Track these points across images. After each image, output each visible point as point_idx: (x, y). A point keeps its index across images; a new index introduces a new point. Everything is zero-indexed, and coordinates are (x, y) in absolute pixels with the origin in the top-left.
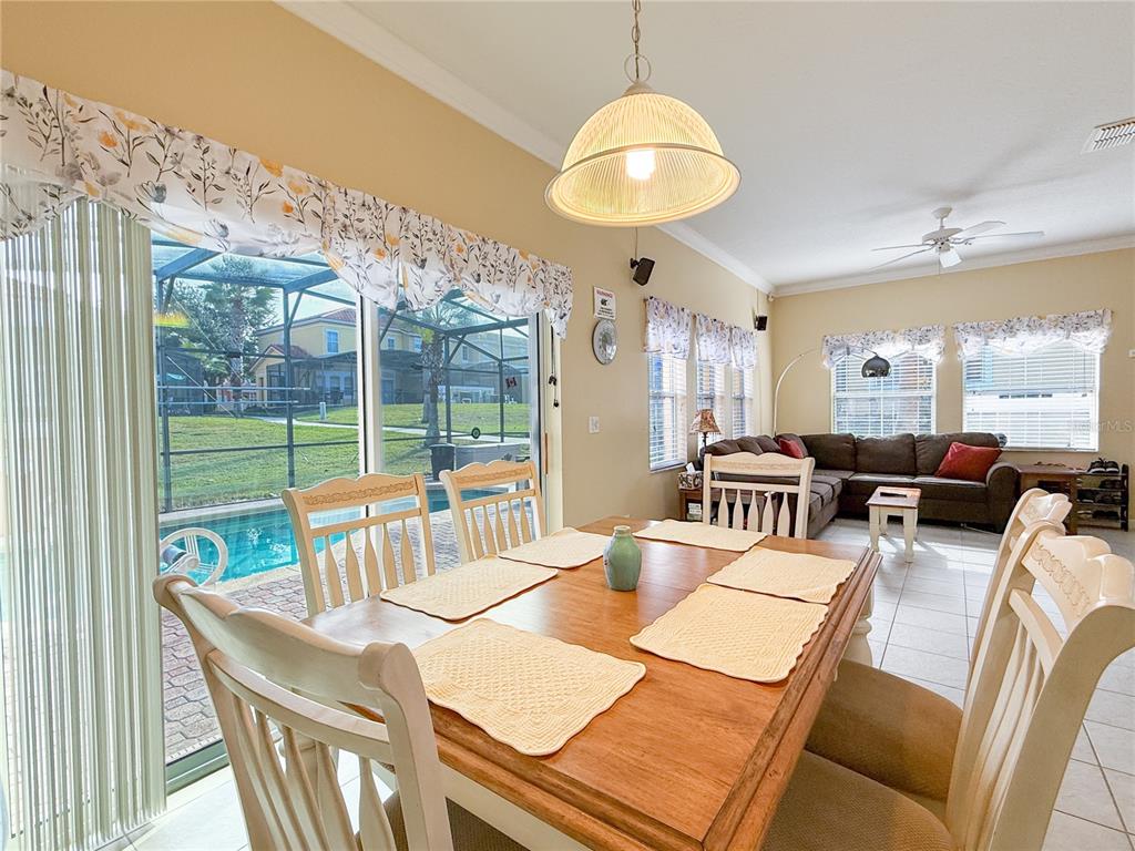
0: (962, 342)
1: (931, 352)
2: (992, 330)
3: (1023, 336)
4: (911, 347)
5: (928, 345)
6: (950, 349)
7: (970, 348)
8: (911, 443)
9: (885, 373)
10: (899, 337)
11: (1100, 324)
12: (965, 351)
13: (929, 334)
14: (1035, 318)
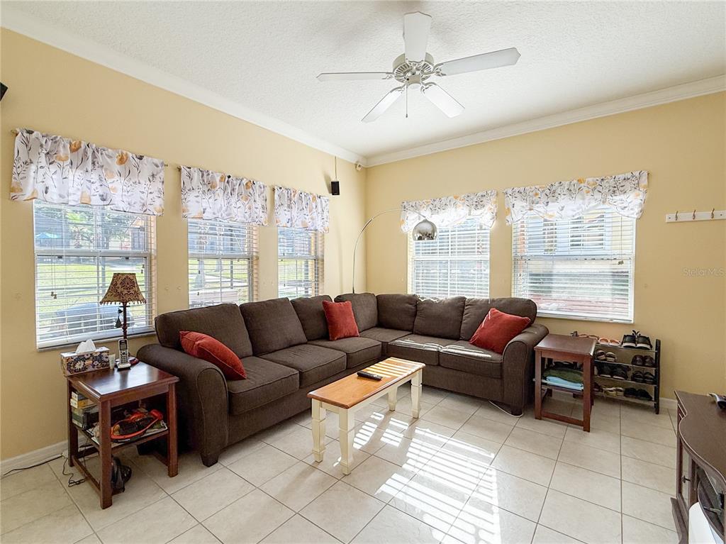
0: (511, 207)
1: (486, 217)
2: (536, 194)
3: (564, 201)
4: (468, 212)
5: (482, 210)
6: (501, 214)
9: (430, 236)
10: (459, 203)
11: (637, 186)
12: (513, 216)
13: (484, 199)
14: (575, 181)
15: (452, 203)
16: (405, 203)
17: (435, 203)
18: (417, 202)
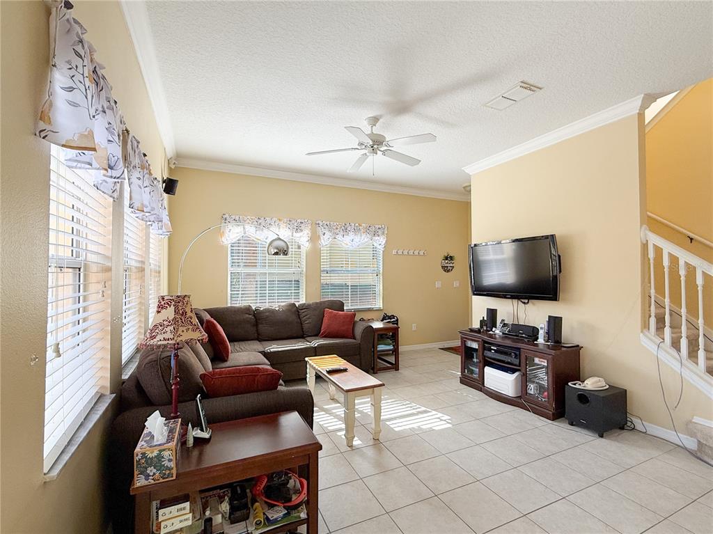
0: (321, 234)
1: (303, 238)
2: (337, 229)
3: (351, 236)
4: (291, 234)
5: (301, 234)
6: (314, 238)
7: (325, 240)
8: (296, 311)
9: (285, 253)
10: (283, 225)
11: (383, 233)
12: (322, 241)
13: (302, 225)
14: (357, 225)
15: (276, 224)
16: (227, 216)
17: (260, 221)
18: (241, 217)
